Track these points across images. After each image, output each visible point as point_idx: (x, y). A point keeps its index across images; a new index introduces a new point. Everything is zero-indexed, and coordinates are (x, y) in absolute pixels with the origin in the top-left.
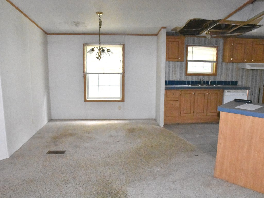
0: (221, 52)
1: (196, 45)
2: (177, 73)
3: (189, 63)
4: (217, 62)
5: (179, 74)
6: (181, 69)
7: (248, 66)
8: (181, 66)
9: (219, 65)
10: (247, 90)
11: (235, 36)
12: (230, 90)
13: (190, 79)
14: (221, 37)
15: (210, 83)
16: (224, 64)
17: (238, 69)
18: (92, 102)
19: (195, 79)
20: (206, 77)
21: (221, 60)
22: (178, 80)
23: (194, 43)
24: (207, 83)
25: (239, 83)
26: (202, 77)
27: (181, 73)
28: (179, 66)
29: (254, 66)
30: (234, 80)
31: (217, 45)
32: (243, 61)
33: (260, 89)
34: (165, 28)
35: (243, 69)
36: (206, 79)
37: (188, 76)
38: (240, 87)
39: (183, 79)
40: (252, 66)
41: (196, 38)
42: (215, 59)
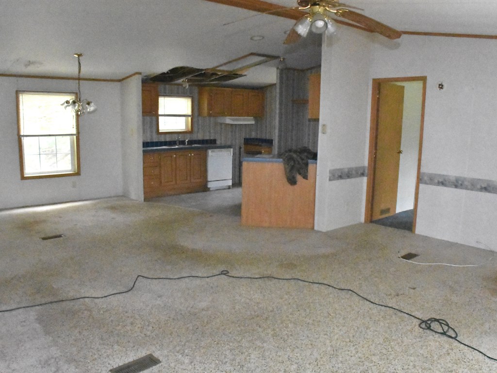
0: (196, 102)
1: (168, 94)
2: (147, 132)
3: (160, 118)
4: (192, 116)
5: (149, 133)
6: (151, 127)
7: (228, 120)
8: (151, 123)
9: (195, 120)
10: (231, 148)
11: (214, 85)
12: (214, 150)
13: (162, 139)
14: (196, 85)
15: (187, 143)
16: (200, 118)
17: (216, 124)
18: (31, 179)
19: (168, 138)
20: (181, 135)
21: (196, 114)
22: (149, 141)
23: (165, 93)
24: (183, 142)
25: (218, 142)
26: (176, 135)
27: (151, 132)
28: (149, 123)
29: (237, 120)
30: (212, 138)
31: (191, 95)
32: (223, 114)
33: (240, 148)
34: (140, 73)
35: (221, 124)
36: (181, 138)
37: (160, 135)
38: (219, 145)
39: (155, 140)
40: (233, 120)
41: (167, 86)
42: (190, 113)
